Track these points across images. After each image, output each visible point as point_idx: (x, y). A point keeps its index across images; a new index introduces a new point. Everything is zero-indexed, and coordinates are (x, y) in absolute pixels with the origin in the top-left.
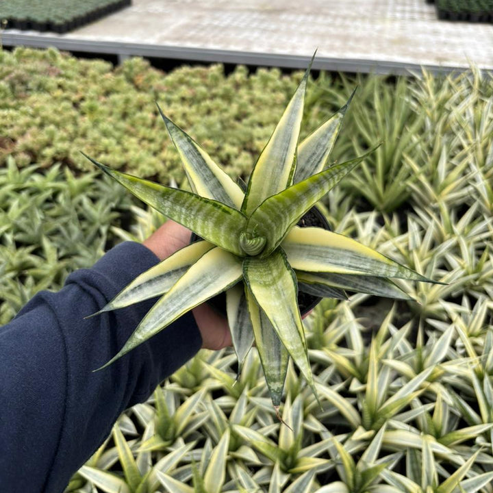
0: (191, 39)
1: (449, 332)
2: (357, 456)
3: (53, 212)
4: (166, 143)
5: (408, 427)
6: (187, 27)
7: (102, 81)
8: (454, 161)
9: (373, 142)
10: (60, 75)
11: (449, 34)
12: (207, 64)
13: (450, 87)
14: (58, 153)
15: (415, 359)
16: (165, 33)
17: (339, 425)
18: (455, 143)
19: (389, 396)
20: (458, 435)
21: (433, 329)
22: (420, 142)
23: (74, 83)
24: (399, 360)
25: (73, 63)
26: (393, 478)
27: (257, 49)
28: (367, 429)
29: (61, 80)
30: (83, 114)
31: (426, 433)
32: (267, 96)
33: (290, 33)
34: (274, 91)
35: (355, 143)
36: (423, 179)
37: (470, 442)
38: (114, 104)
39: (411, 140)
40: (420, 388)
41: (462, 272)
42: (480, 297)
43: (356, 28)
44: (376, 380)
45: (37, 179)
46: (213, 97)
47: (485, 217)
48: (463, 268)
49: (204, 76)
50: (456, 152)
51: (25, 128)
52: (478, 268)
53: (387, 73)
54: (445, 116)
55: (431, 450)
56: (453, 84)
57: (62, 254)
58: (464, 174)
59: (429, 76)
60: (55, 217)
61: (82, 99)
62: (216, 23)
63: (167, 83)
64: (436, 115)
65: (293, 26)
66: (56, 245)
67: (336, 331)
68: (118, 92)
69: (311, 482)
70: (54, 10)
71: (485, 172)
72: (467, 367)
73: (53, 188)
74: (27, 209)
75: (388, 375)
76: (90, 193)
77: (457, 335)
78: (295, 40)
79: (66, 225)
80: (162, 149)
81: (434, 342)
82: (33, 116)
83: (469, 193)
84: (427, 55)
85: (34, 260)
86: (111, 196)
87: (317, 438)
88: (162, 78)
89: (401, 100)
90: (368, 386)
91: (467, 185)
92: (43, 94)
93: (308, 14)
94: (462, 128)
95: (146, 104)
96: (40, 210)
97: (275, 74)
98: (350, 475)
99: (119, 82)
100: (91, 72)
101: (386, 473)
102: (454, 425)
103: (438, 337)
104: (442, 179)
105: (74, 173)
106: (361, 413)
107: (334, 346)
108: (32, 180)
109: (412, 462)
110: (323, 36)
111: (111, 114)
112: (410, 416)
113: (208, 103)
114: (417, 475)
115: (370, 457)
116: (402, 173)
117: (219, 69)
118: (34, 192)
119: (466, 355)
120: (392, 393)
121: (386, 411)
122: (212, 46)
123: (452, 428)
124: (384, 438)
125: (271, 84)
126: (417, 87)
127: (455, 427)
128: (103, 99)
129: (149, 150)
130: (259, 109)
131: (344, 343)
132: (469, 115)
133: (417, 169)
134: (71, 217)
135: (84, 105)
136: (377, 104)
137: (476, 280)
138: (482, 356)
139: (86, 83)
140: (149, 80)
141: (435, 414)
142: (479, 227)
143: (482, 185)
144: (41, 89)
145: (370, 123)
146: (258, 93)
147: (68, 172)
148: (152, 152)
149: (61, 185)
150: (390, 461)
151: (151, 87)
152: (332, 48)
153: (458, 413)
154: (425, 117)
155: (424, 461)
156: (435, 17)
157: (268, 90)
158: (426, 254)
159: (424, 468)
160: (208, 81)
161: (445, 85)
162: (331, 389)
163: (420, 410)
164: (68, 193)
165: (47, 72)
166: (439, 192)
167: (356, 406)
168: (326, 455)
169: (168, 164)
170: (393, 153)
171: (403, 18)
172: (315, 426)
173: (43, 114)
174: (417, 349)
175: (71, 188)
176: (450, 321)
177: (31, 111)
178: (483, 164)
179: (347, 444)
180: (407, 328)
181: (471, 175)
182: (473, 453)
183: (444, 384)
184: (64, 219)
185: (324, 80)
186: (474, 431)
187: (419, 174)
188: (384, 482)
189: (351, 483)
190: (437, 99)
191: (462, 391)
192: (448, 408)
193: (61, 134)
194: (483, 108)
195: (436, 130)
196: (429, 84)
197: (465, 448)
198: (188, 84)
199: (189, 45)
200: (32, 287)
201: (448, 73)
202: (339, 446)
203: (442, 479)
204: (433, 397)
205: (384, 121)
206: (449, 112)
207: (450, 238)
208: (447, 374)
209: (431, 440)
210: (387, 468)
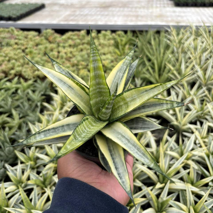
0: (72, 20)
1: (193, 137)
2: (158, 196)
3: (16, 98)
5: (179, 181)
6: (70, 15)
7: (35, 40)
8: (188, 64)
9: (153, 58)
10: (16, 39)
11: (180, 12)
12: (79, 30)
13: (183, 33)
14: (17, 72)
15: (179, 150)
16: (60, 18)
17: (149, 183)
18: (187, 56)
19: (170, 168)
20: (201, 182)
21: (186, 136)
22: (172, 57)
23: (22, 42)
24: (173, 151)
25: (21, 34)
26: (174, 204)
27: (100, 23)
28: (161, 183)
29: (16, 41)
30: (27, 54)
31: (187, 182)
32: (106, 42)
33: (113, 16)
34: (109, 39)
35: (145, 59)
36: (175, 72)
37: (207, 185)
38: (40, 49)
39: (168, 57)
40: (183, 163)
41: (195, 111)
42: (204, 121)
43: (141, 12)
44: (164, 161)
45: (8, 84)
46: (83, 44)
47: (203, 87)
48: (196, 109)
49: (78, 36)
50: (188, 60)
51: (2, 62)
52: (202, 109)
53: (155, 30)
54: (182, 46)
55: (190, 190)
57: (21, 116)
58: (192, 69)
59: (173, 30)
60: (17, 100)
61: (26, 48)
62: (82, 13)
63: (63, 39)
64: (178, 45)
65: (115, 13)
66: (18, 112)
67: (144, 141)
68: (41, 44)
69: (139, 209)
70: (12, 12)
71: (201, 68)
72: (202, 152)
73: (16, 87)
74: (4, 97)
75: (168, 159)
76: (32, 88)
77: (196, 138)
78: (116, 19)
79: (22, 103)
81: (187, 142)
82: (5, 57)
83: (195, 77)
84: (172, 21)
85: (9, 119)
86: (41, 89)
87: (140, 189)
88: (60, 37)
89: (163, 40)
90: (160, 164)
91: (194, 74)
92: (9, 47)
93: (120, 7)
94: (189, 50)
95: (54, 48)
96: (10, 98)
97: (109, 33)
98: (156, 204)
99: (42, 40)
100: (30, 37)
101: (172, 202)
102: (199, 178)
103: (188, 140)
104: (183, 72)
105: (24, 80)
106: (158, 176)
108: (6, 85)
109: (182, 196)
110: (128, 16)
111: (39, 54)
112: (179, 176)
113: (81, 47)
114: (185, 201)
115: (164, 195)
116: (166, 70)
117: (85, 32)
118: (7, 90)
119: (201, 147)
120: (171, 166)
121: (169, 174)
122: (81, 23)
123: (198, 180)
124: (170, 187)
125: (107, 37)
126: (169, 34)
127: (199, 179)
128: (35, 48)
130: (103, 47)
131: (148, 146)
132: (192, 44)
133: (172, 68)
134: (24, 99)
135: (27, 51)
136: (153, 42)
137: (202, 114)
138: (208, 147)
139: (28, 41)
140: (55, 38)
141: (190, 174)
142: (201, 91)
143: (200, 73)
144: (8, 45)
145: (151, 51)
146: (102, 41)
147: (22, 80)
149: (19, 86)
150: (173, 196)
151: (56, 41)
152: (131, 21)
153: (200, 172)
154: (174, 46)
155: (188, 195)
156: (173, 5)
157: (106, 40)
159: (188, 198)
160: (81, 37)
161: (181, 33)
162: (144, 166)
163: (184, 173)
164: (22, 89)
165: (10, 38)
167: (156, 173)
168: (144, 196)
170: (161, 62)
171: (160, 7)
172: (139, 184)
173: (10, 55)
174: (180, 146)
175: (23, 87)
176: (193, 133)
177: (4, 55)
178: (200, 64)
179: (154, 190)
180: (175, 137)
181: (195, 70)
182: (208, 189)
183: (193, 160)
184: (21, 101)
185: (130, 34)
186: (208, 180)
187: (173, 70)
188: (171, 206)
189: (156, 208)
190: (178, 38)
191: (201, 163)
192: (196, 171)
193: (18, 64)
194: (197, 41)
195: (179, 51)
196: (174, 33)
197: (205, 188)
198: (72, 39)
199: (71, 23)
200: (8, 131)
201: (181, 28)
202: (150, 192)
203: (196, 203)
204: (188, 167)
205: (156, 50)
206: (184, 44)
207: (189, 96)
208: (194, 156)
209: (190, 185)
210: (172, 199)
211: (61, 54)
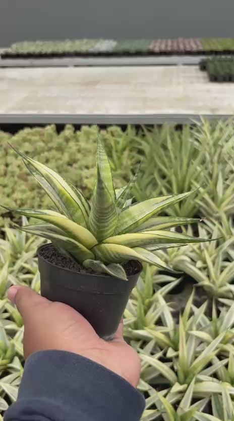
0: (30, 108)
2: (176, 405)
4: (16, 186)
5: (211, 379)
8: (228, 182)
9: (169, 173)
12: (42, 126)
13: (221, 130)
15: (212, 328)
17: (161, 384)
18: (227, 169)
19: (196, 357)
21: (223, 305)
22: (202, 170)
24: (201, 330)
26: (203, 417)
28: (181, 384)
31: (224, 381)
32: (90, 146)
35: (156, 175)
36: (207, 197)
39: (196, 170)
40: (217, 348)
43: (151, 91)
44: (185, 348)
46: (50, 149)
49: (42, 135)
50: (229, 176)
53: (175, 123)
54: (219, 150)
55: (228, 393)
56: (223, 126)
59: (206, 122)
63: (14, 142)
64: (213, 150)
67: (153, 314)
75: (194, 343)
80: (13, 192)
81: (224, 314)
87: (146, 395)
88: (9, 138)
89: (187, 141)
90: (180, 353)
94: (231, 158)
97: (94, 129)
98: (172, 419)
101: (198, 414)
103: (227, 311)
106: (176, 373)
107: (153, 326)
109: (216, 404)
112: (211, 370)
113: (46, 154)
114: (220, 412)
115: (185, 404)
117: (52, 129)
120: (197, 355)
121: (195, 368)
122: (46, 112)
124: (194, 389)
125: (92, 137)
126: (198, 131)
129: (4, 193)
130: (85, 155)
131: (160, 322)
133: (201, 190)
136: (170, 146)
141: (229, 366)
145: (166, 160)
146: (83, 144)
148: (6, 195)
150: (200, 405)
154: (205, 151)
155: (224, 402)
156: (207, 80)
157: (91, 141)
158: (214, 251)
159: (225, 406)
160: (45, 139)
161: (218, 128)
162: (154, 357)
163: (218, 365)
166: (219, 206)
167: (172, 368)
168: (153, 407)
169: (19, 202)
170: (184, 181)
171: (185, 82)
174: (213, 321)
179: (168, 396)
180: (204, 307)
185: (130, 131)
187: (204, 194)
190: (213, 138)
195: (213, 161)
196: (206, 127)
198: (29, 141)
201: (219, 119)
202: (162, 399)
204: (226, 354)
205: (176, 158)
206: (222, 147)
207: (230, 238)
209: (228, 386)
210: (198, 410)
211: (10, 168)
